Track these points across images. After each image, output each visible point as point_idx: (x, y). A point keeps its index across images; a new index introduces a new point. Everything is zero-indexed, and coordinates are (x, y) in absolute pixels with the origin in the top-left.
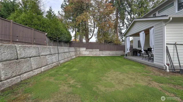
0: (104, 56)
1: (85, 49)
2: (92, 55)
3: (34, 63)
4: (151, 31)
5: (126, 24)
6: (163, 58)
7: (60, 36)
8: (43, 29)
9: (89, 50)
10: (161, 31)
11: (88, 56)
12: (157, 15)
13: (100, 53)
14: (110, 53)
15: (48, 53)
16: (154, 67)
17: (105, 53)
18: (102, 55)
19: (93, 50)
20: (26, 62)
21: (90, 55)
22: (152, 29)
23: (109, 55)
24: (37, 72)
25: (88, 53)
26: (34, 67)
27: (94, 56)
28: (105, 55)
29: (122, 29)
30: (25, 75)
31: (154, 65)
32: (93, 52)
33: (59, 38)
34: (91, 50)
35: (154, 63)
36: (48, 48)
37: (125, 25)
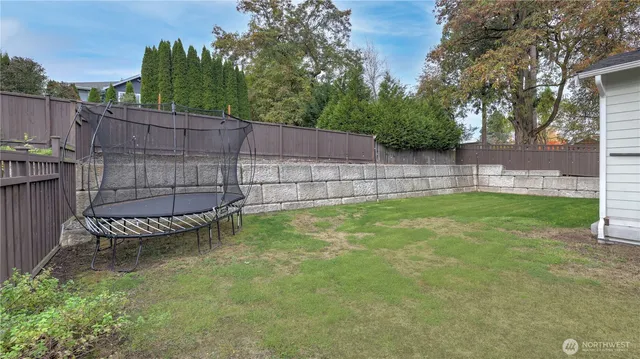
0: (579, 196)
1: (499, 169)
2: (524, 192)
3: (331, 188)
7: (408, 137)
8: (369, 128)
9: (515, 173)
11: (510, 192)
13: (564, 186)
15: (357, 176)
17: (590, 187)
18: (570, 194)
19: (532, 173)
20: (320, 186)
21: (516, 191)
24: (334, 202)
25: (511, 184)
26: (331, 194)
27: (534, 196)
28: (588, 196)
30: (319, 201)
32: (529, 181)
33: (407, 143)
34: (523, 173)
36: (358, 168)
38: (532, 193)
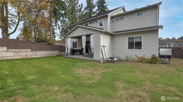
0: (37, 57)
1: (5, 49)
4: (92, 36)
5: (58, 24)
6: (99, 54)
9: (14, 50)
10: (98, 37)
12: (88, 25)
13: (33, 54)
14: (45, 54)
16: (95, 61)
17: (39, 54)
18: (35, 57)
19: (21, 50)
21: (15, 58)
22: (92, 35)
23: (44, 56)
25: (13, 55)
28: (39, 56)
29: (55, 29)
31: (95, 60)
32: (20, 53)
34: (18, 50)
35: (94, 58)
37: (58, 26)
38: (22, 58)
